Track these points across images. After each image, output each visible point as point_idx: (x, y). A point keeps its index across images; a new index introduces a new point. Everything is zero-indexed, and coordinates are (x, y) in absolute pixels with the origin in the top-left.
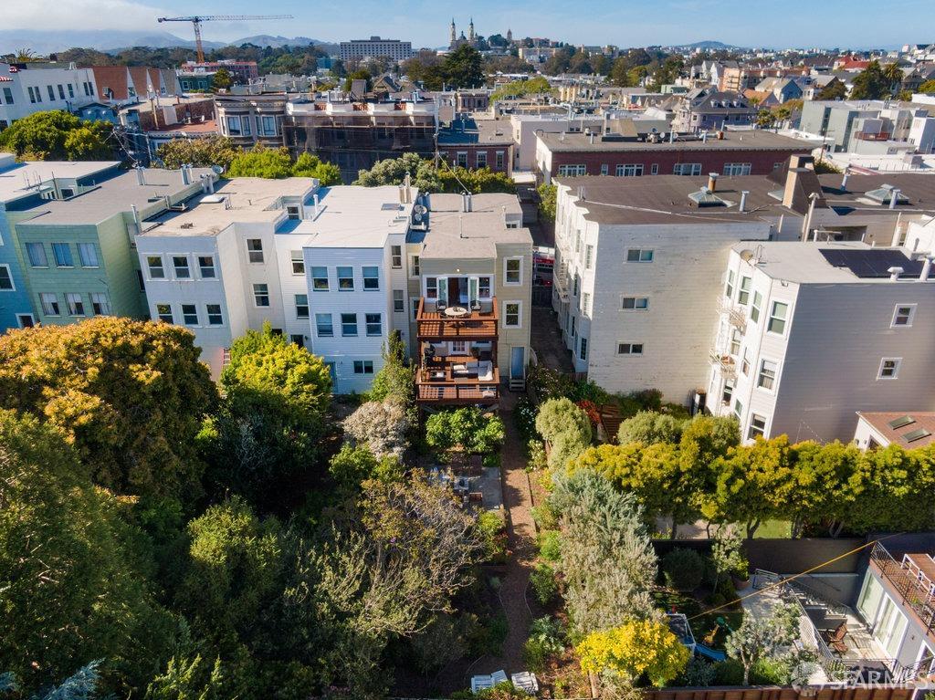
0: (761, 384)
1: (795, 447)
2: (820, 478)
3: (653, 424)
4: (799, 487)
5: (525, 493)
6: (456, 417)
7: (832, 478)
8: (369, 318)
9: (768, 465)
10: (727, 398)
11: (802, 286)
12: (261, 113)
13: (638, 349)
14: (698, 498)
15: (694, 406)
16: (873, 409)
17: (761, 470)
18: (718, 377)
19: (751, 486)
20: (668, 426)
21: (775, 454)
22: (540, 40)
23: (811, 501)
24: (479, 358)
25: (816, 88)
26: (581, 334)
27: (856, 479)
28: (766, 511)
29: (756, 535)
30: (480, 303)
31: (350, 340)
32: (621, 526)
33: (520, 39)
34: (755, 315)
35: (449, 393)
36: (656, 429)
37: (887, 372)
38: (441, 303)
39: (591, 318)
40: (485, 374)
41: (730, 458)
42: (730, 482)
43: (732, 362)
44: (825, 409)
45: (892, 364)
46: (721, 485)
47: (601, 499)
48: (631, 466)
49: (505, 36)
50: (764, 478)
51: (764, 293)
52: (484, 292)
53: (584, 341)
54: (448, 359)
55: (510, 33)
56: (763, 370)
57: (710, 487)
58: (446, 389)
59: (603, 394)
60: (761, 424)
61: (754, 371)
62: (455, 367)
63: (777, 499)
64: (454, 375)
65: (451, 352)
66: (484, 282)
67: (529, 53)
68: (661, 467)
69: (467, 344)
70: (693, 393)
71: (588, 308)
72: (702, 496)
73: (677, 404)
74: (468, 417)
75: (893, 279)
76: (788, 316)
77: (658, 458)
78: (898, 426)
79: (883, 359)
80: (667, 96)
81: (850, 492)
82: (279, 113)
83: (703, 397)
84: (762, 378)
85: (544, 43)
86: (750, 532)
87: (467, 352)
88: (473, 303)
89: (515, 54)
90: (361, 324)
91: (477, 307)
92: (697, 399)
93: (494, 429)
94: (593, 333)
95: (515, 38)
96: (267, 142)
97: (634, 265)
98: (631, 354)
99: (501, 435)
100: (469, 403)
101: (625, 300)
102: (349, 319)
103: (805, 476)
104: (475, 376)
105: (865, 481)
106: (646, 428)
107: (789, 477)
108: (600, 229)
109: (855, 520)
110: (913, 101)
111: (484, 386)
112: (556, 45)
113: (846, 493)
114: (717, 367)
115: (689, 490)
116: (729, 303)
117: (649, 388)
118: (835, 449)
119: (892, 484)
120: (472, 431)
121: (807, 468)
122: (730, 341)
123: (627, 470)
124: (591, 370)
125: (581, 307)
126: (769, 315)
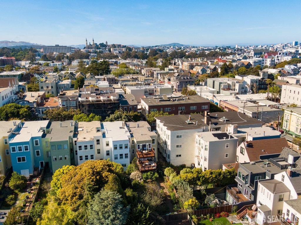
0: (205, 161)
1: (212, 171)
2: (216, 176)
3: (186, 170)
4: (213, 178)
5: (165, 187)
6: (149, 173)
7: (218, 176)
8: (125, 155)
9: (208, 175)
10: (199, 164)
11: (209, 142)
12: (71, 100)
13: (180, 156)
14: (198, 182)
15: (192, 167)
16: (225, 164)
17: (207, 176)
18: (197, 160)
19: (206, 178)
20: (189, 171)
21: (209, 173)
22: (118, 45)
23: (215, 180)
24: (149, 161)
25: (210, 69)
26: (168, 154)
27: (222, 176)
28: (208, 183)
29: (207, 188)
30: (149, 149)
31: (122, 160)
32: (186, 186)
33: (110, 44)
34: (202, 147)
35: (147, 169)
36: (187, 171)
37: (227, 156)
38: (141, 150)
39: (170, 150)
40: (153, 164)
41: (202, 174)
42: (202, 178)
43: (199, 157)
44: (217, 164)
45: (227, 155)
46: (201, 179)
47: (182, 183)
48: (186, 177)
49: (105, 43)
50: (207, 177)
51: (203, 143)
52: (150, 147)
53: (169, 155)
54: (143, 162)
55: (107, 42)
56: (205, 158)
57: (199, 180)
58: (145, 168)
59: (174, 166)
60: (206, 169)
61: (203, 159)
62: (146, 163)
63: (210, 181)
64: (146, 165)
65: (143, 160)
66: (149, 145)
67: (115, 50)
68: (191, 177)
69: (146, 158)
70: (192, 164)
71: (169, 148)
72: (198, 181)
73: (189, 167)
74: (151, 173)
75: (224, 140)
76: (208, 147)
77: (190, 176)
78: (229, 166)
79: (225, 154)
80: (167, 73)
81: (221, 178)
82: (76, 100)
83: (194, 165)
84: (205, 159)
85: (119, 46)
86: (206, 187)
87: (146, 160)
88: (147, 149)
89: (110, 51)
90: (124, 156)
91: (148, 150)
92: (193, 165)
93: (156, 175)
94: (171, 153)
95: (108, 44)
96: (73, 108)
97: (178, 138)
98: (179, 157)
99: (158, 176)
100: (151, 170)
101: (177, 146)
102: (121, 155)
103: (214, 176)
104: (150, 165)
105: (223, 176)
106: (186, 171)
107: (211, 176)
108: (171, 132)
109: (223, 183)
110: (236, 78)
111: (153, 166)
112: (124, 47)
113: (220, 178)
114: (196, 158)
115: (196, 181)
116: (197, 145)
117: (183, 164)
118: (218, 171)
119: (228, 176)
120: (152, 176)
121: (214, 175)
122: (198, 153)
123: (186, 178)
124: (171, 161)
125: (168, 148)
126: (205, 147)
